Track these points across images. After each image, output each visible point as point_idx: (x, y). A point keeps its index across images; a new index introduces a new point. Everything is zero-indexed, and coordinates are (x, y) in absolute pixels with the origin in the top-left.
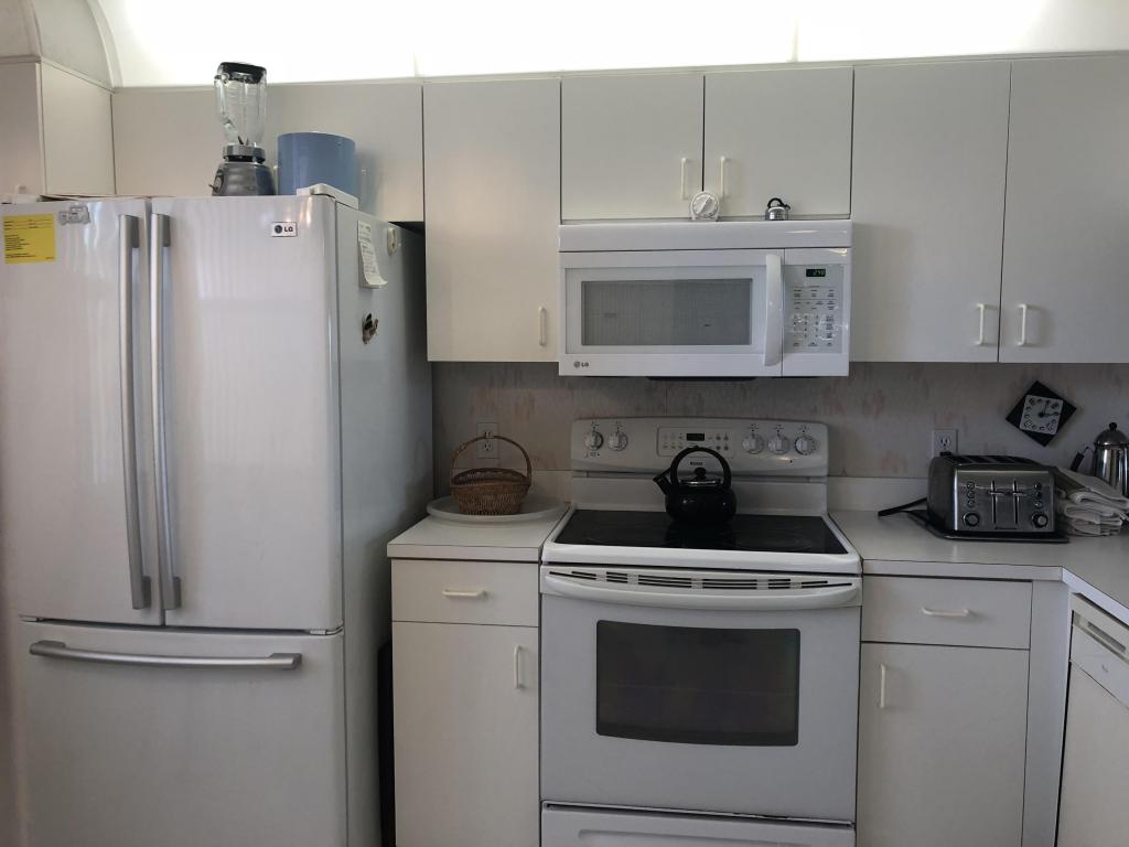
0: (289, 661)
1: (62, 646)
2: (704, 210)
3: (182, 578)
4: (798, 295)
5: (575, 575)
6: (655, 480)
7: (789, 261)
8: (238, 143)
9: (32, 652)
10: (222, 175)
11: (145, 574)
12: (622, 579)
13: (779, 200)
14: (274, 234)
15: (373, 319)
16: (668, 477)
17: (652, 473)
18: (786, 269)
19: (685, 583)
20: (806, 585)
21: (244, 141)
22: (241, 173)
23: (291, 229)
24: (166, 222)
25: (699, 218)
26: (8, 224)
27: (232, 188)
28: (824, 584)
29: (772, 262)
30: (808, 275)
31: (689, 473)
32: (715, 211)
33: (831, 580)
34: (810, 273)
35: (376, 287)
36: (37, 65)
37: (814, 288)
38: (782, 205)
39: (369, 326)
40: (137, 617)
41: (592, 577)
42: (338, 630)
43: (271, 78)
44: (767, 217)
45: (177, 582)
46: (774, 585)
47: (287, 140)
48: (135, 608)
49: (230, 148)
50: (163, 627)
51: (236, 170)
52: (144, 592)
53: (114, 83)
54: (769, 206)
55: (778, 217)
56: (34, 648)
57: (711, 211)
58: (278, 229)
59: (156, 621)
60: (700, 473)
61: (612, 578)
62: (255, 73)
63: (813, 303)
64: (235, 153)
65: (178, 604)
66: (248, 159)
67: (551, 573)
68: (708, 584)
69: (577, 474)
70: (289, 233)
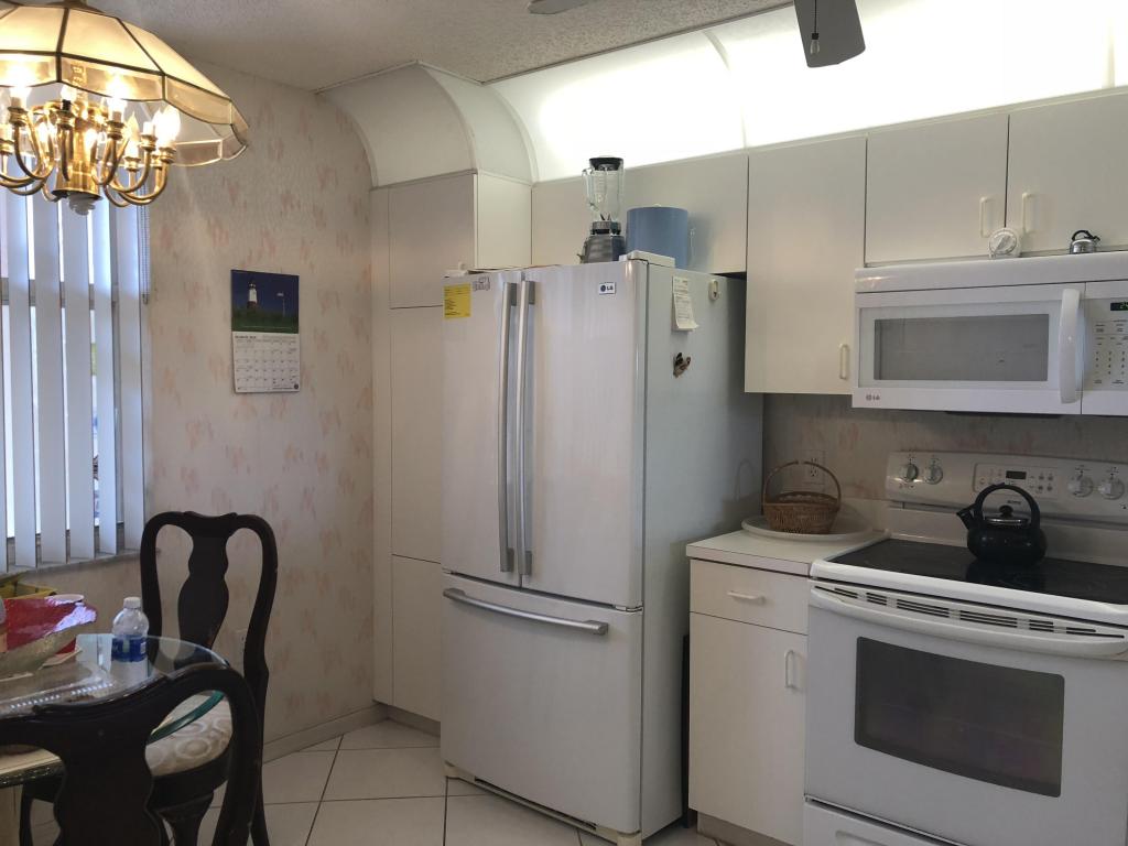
0: (596, 627)
1: (462, 593)
2: (999, 247)
3: (533, 550)
4: (1102, 330)
5: (838, 592)
6: (958, 514)
7: (1090, 295)
8: (601, 220)
9: (445, 595)
10: (587, 246)
11: (510, 546)
12: (881, 601)
13: (1087, 232)
14: (600, 292)
15: (684, 357)
16: (972, 512)
17: (955, 508)
18: (1085, 304)
19: (942, 613)
20: (1071, 631)
21: (606, 217)
22: (599, 243)
23: (611, 288)
24: (532, 287)
25: (994, 256)
26: (447, 291)
27: (592, 255)
28: (1092, 633)
29: (1070, 298)
30: (1112, 309)
31: (994, 511)
32: (1013, 248)
33: (1100, 629)
34: (1115, 307)
35: (691, 330)
36: (475, 176)
37: (1120, 322)
38: (1090, 237)
39: (680, 363)
40: (503, 578)
41: (853, 595)
42: (637, 609)
43: (627, 165)
44: (1071, 251)
45: (529, 555)
46: (1034, 626)
47: (633, 213)
48: (502, 570)
49: (595, 224)
50: (520, 588)
51: (597, 241)
52: (509, 560)
53: (534, 180)
54: (1073, 239)
55: (1084, 248)
56: (447, 593)
57: (1008, 247)
58: (603, 288)
59: (517, 584)
60: (1006, 511)
61: (872, 599)
62: (615, 163)
63: (1119, 338)
64: (598, 228)
65: (529, 572)
66: (606, 232)
67: (817, 587)
68: (966, 616)
69: (892, 504)
70: (610, 291)
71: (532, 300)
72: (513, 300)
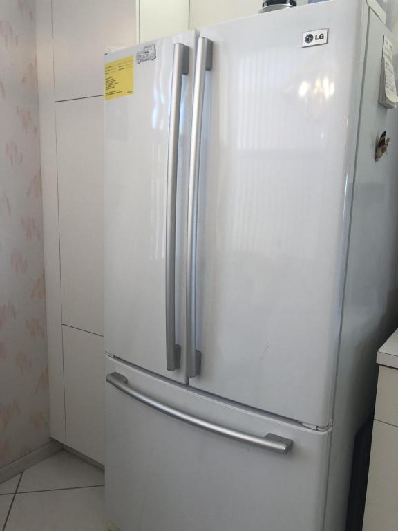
0: (280, 446)
1: (126, 382)
3: (202, 352)
9: (108, 380)
11: (177, 343)
14: (305, 44)
23: (322, 37)
24: (210, 47)
26: (108, 68)
35: (394, 104)
40: (169, 373)
42: (328, 427)
48: (168, 369)
50: (187, 385)
52: (175, 356)
56: (111, 379)
59: (184, 381)
65: (199, 373)
70: (320, 41)
71: (209, 65)
72: (185, 68)
